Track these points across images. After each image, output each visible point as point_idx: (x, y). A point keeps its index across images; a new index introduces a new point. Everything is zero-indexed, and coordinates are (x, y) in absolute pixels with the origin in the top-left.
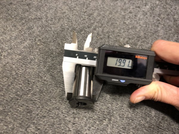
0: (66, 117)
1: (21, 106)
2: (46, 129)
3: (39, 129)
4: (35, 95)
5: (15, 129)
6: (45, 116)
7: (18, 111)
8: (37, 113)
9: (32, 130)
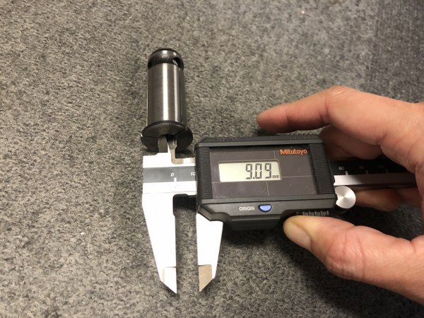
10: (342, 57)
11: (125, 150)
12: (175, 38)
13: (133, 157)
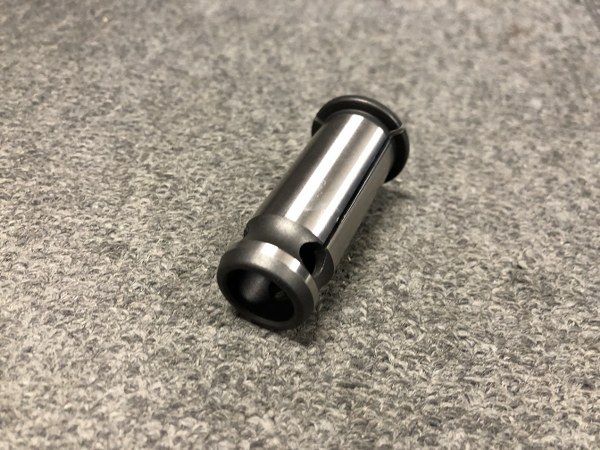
0: (253, 141)
1: (91, 138)
2: (194, 174)
3: (169, 177)
4: (131, 112)
5: (85, 186)
6: (181, 149)
7: (84, 150)
8: (150, 145)
9: (146, 181)
10: (573, 108)
11: (79, 400)
12: (213, 127)
13: (102, 418)
